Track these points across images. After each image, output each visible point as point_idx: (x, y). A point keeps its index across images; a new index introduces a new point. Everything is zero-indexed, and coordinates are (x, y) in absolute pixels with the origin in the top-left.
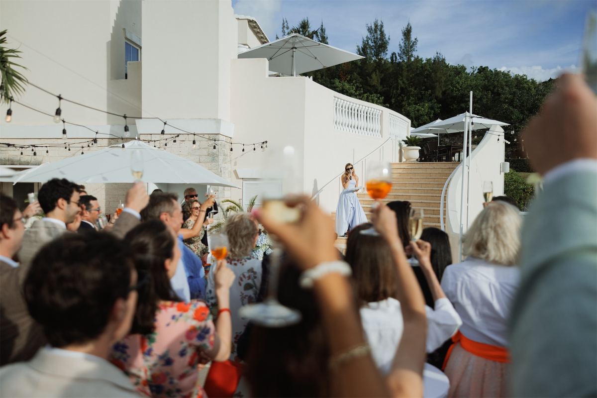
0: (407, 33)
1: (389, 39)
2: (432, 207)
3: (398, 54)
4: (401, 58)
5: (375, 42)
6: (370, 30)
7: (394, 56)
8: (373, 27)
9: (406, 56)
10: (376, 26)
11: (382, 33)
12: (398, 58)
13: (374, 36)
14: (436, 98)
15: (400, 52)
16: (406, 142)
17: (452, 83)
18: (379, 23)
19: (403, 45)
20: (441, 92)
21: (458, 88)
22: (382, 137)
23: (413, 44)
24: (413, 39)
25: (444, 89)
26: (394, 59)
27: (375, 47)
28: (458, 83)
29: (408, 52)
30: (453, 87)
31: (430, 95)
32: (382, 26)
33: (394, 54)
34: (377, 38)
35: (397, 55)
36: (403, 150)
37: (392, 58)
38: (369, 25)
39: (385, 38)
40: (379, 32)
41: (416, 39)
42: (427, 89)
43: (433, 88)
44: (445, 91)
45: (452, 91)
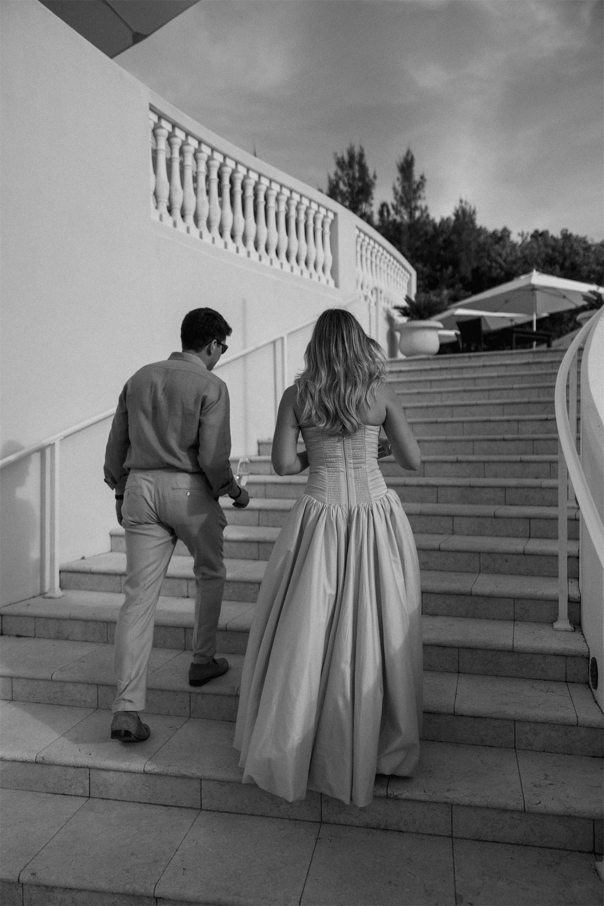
0: (406, 167)
1: (375, 177)
2: (496, 476)
3: (393, 206)
4: (397, 212)
5: (350, 185)
6: (340, 164)
7: (385, 209)
8: (346, 158)
9: (406, 208)
10: (351, 156)
11: (363, 169)
12: (392, 212)
13: (348, 174)
14: (463, 280)
15: (395, 202)
16: (405, 312)
17: (489, 255)
18: (357, 150)
19: (399, 189)
20: (470, 269)
21: (500, 264)
22: (337, 285)
23: (418, 186)
24: (417, 178)
25: (475, 264)
26: (385, 214)
27: (352, 193)
28: (500, 255)
29: (409, 201)
30: (491, 261)
31: (453, 276)
32: (362, 155)
33: (384, 205)
34: (354, 178)
35: (390, 207)
36: (398, 335)
37: (381, 213)
38: (339, 155)
39: (368, 176)
40: (356, 167)
41: (422, 177)
42: (445, 265)
43: (456, 264)
44: (478, 268)
45: (490, 268)
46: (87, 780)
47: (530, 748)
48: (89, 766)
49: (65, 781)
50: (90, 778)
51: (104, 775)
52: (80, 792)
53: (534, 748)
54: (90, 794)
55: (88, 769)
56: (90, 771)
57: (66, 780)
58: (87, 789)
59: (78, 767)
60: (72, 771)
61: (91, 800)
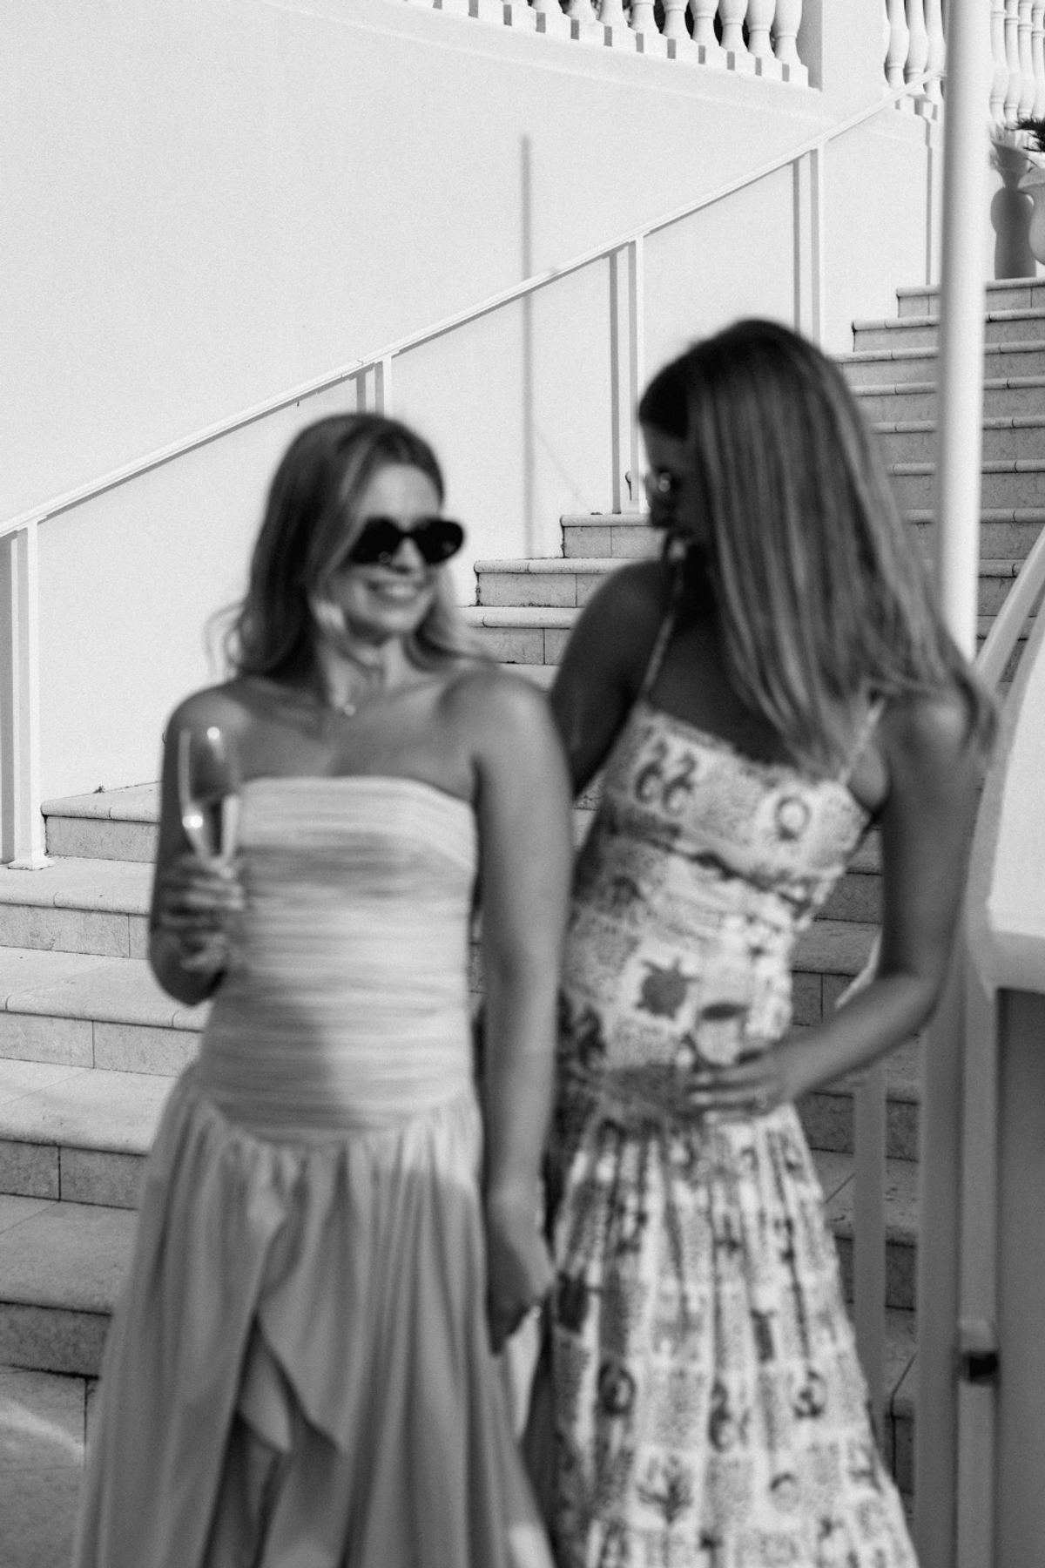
46: (54, 1169)
47: (899, 1154)
48: (57, 1141)
49: (15, 1172)
50: (59, 1165)
51: (85, 1161)
52: (44, 1190)
53: (907, 1153)
54: (60, 1194)
55: (57, 1149)
56: (59, 1153)
57: (19, 1168)
58: (56, 1183)
59: (39, 1145)
60: (27, 1151)
61: (61, 1205)
